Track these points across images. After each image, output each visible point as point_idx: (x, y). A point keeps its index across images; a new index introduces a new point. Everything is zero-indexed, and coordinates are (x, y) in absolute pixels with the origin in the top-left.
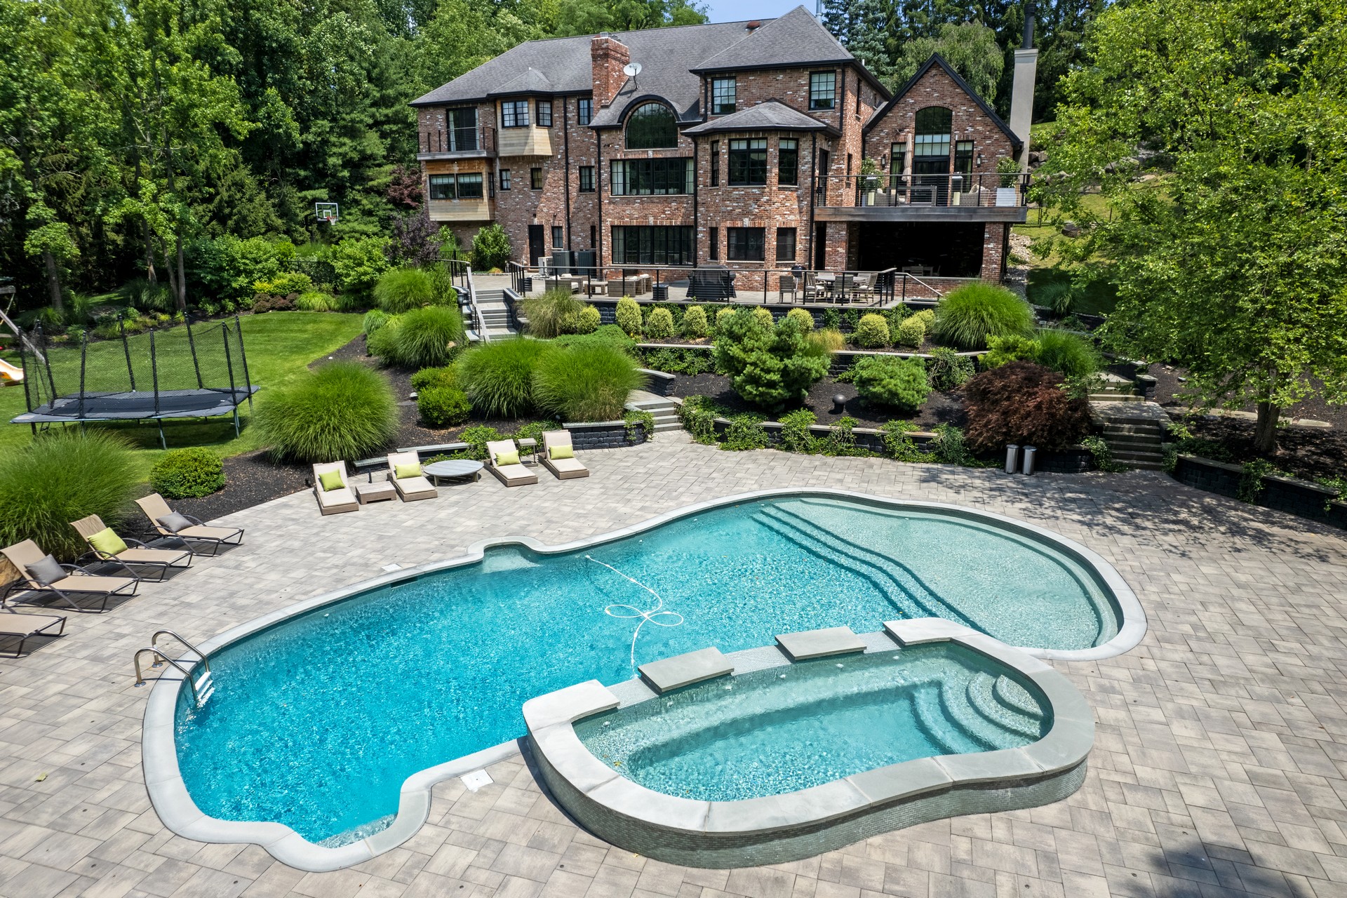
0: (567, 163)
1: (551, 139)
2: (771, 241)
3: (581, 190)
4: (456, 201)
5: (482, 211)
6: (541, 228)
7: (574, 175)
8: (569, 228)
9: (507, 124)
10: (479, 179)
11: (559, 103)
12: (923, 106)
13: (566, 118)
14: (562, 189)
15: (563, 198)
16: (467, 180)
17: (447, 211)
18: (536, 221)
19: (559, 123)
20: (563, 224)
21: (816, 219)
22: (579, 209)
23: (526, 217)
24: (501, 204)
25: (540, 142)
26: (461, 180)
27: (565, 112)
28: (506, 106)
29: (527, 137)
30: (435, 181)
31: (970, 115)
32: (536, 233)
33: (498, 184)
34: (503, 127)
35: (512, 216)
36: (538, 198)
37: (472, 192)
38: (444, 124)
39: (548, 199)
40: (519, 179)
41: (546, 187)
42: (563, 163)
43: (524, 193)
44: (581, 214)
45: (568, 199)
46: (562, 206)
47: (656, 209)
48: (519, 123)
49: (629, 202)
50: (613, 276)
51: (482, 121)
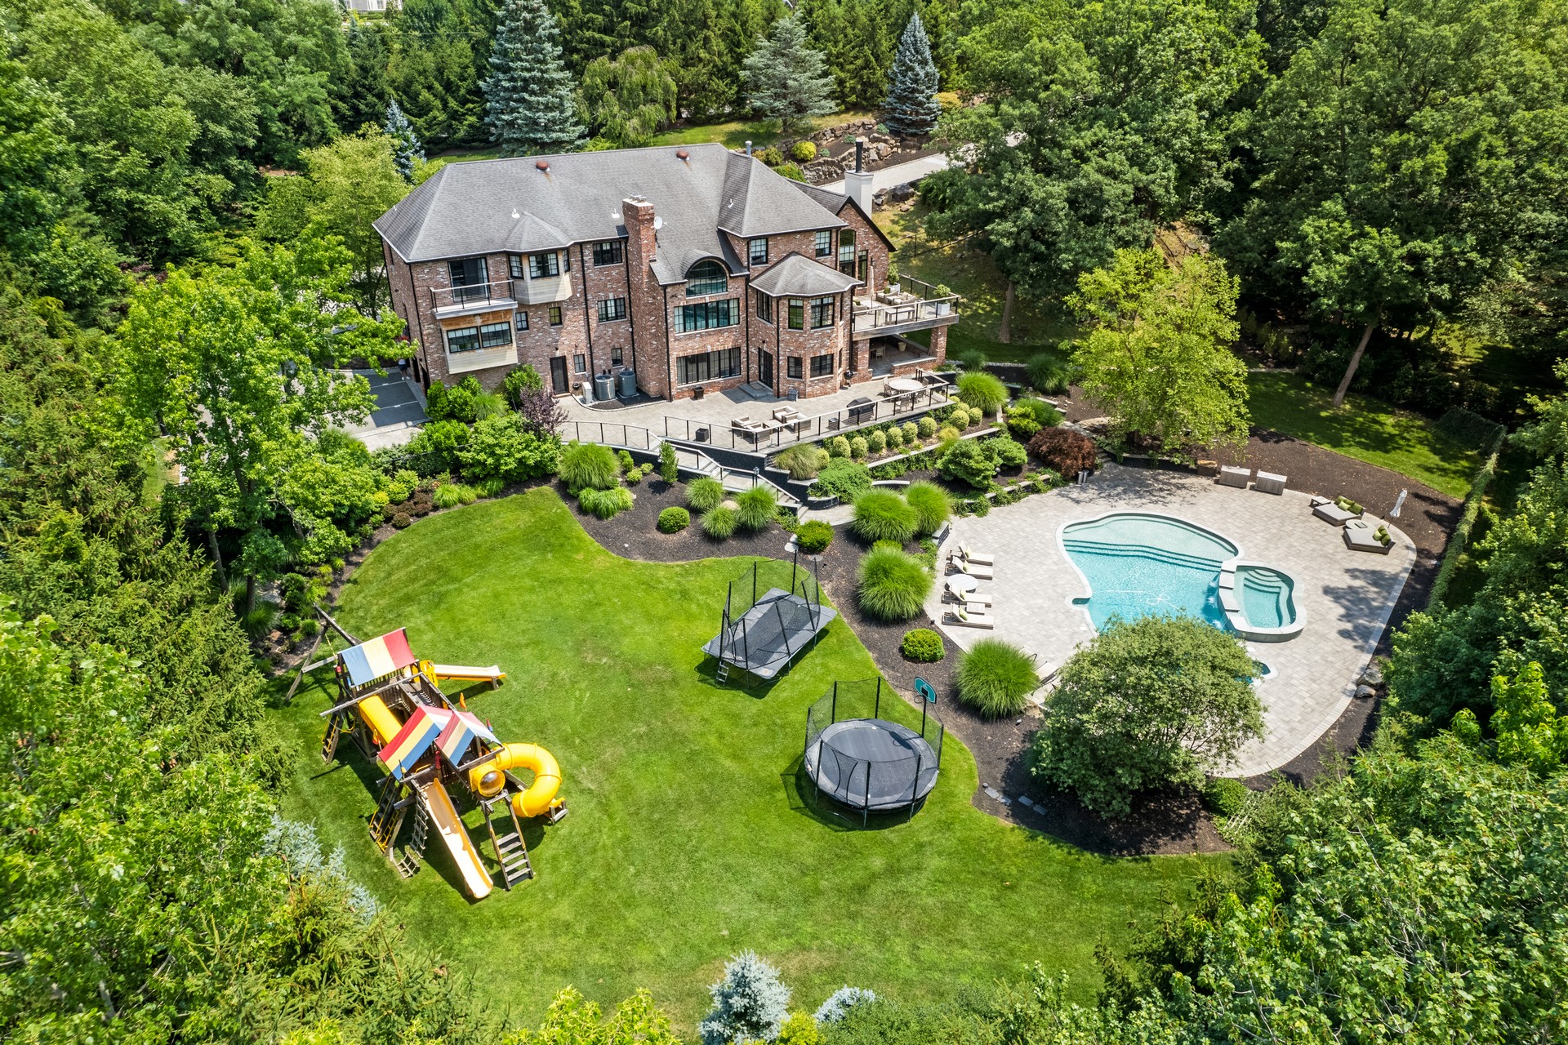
0: (586, 300)
1: (570, 281)
3: (600, 320)
4: (482, 352)
5: (510, 356)
6: (563, 359)
7: (596, 309)
8: (591, 354)
9: (534, 275)
10: (506, 327)
11: (574, 250)
13: (583, 261)
14: (582, 323)
15: (583, 330)
16: (491, 329)
17: (471, 363)
18: (558, 354)
19: (576, 266)
20: (585, 351)
21: (852, 340)
22: (600, 337)
23: (547, 353)
24: (519, 343)
26: (484, 330)
27: (583, 258)
28: (531, 260)
29: (558, 285)
30: (452, 335)
31: (866, 232)
32: (558, 364)
34: (532, 278)
35: (532, 353)
36: (559, 332)
38: (448, 277)
39: (569, 333)
40: (537, 319)
41: (566, 323)
42: (583, 300)
43: (544, 331)
44: (602, 341)
45: (589, 330)
46: (583, 336)
47: (712, 339)
48: (544, 271)
49: (690, 337)
50: (681, 395)
51: (495, 274)
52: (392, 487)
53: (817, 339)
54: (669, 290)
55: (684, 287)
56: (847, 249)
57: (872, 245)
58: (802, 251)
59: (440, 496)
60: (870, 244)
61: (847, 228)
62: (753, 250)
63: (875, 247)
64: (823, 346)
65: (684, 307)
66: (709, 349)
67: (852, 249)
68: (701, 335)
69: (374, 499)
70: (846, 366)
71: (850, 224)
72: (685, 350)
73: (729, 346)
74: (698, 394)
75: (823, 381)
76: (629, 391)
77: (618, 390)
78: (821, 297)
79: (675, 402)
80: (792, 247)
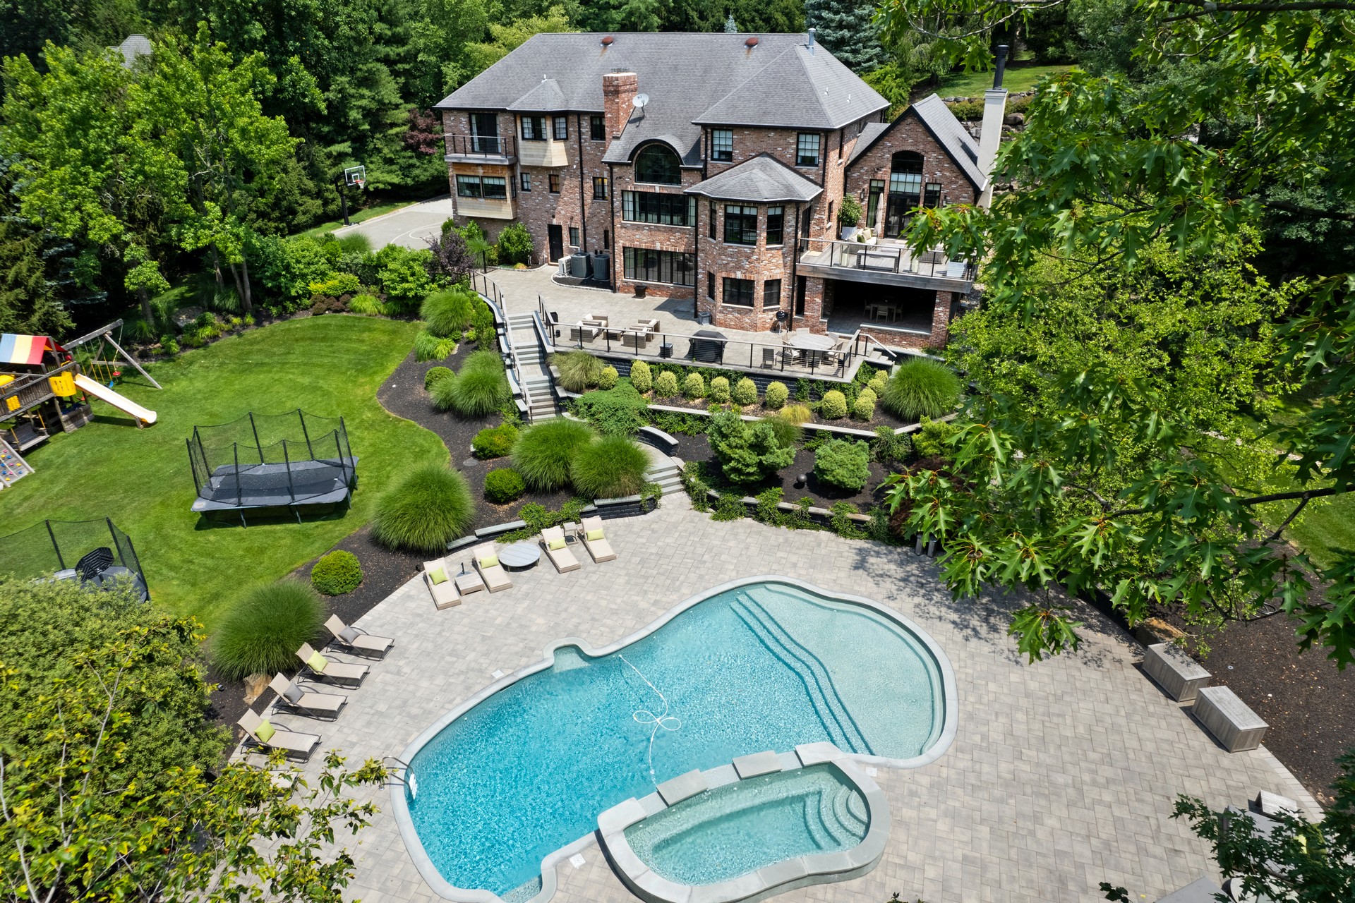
0: (582, 173)
1: (567, 150)
2: (760, 292)
3: (595, 197)
4: (482, 200)
5: (505, 211)
6: (559, 228)
7: (588, 185)
8: (585, 230)
9: (526, 136)
10: (502, 182)
11: (573, 119)
12: (899, 149)
13: (580, 132)
14: (578, 196)
15: (579, 203)
16: (491, 182)
17: (474, 208)
18: (555, 222)
19: (574, 137)
20: (579, 226)
21: (798, 273)
22: (593, 215)
23: (545, 218)
24: (522, 203)
25: (556, 154)
26: (486, 181)
27: (579, 127)
28: (525, 120)
29: (545, 150)
30: (461, 180)
31: (939, 161)
32: (555, 232)
33: (519, 186)
34: (523, 138)
35: (533, 215)
36: (556, 200)
37: (495, 192)
38: (467, 126)
39: (565, 203)
40: (539, 184)
41: (563, 192)
42: (578, 172)
43: (544, 196)
44: (595, 219)
45: (583, 205)
46: (578, 211)
47: (662, 236)
48: (538, 136)
49: (638, 228)
50: (625, 289)
51: (503, 128)
52: (330, 283)
53: (731, 256)
54: (616, 170)
55: (632, 170)
56: (910, 178)
57: (947, 178)
58: (777, 154)
59: (355, 302)
60: (944, 176)
61: (909, 148)
62: (716, 142)
63: (952, 182)
64: (739, 267)
65: (634, 193)
66: (658, 247)
67: (918, 178)
68: (650, 230)
69: (313, 286)
70: (783, 305)
71: (915, 144)
72: (633, 241)
73: (680, 249)
74: (640, 292)
75: (739, 311)
76: (598, 275)
77: (590, 270)
78: (743, 204)
79: (619, 295)
80: (763, 147)
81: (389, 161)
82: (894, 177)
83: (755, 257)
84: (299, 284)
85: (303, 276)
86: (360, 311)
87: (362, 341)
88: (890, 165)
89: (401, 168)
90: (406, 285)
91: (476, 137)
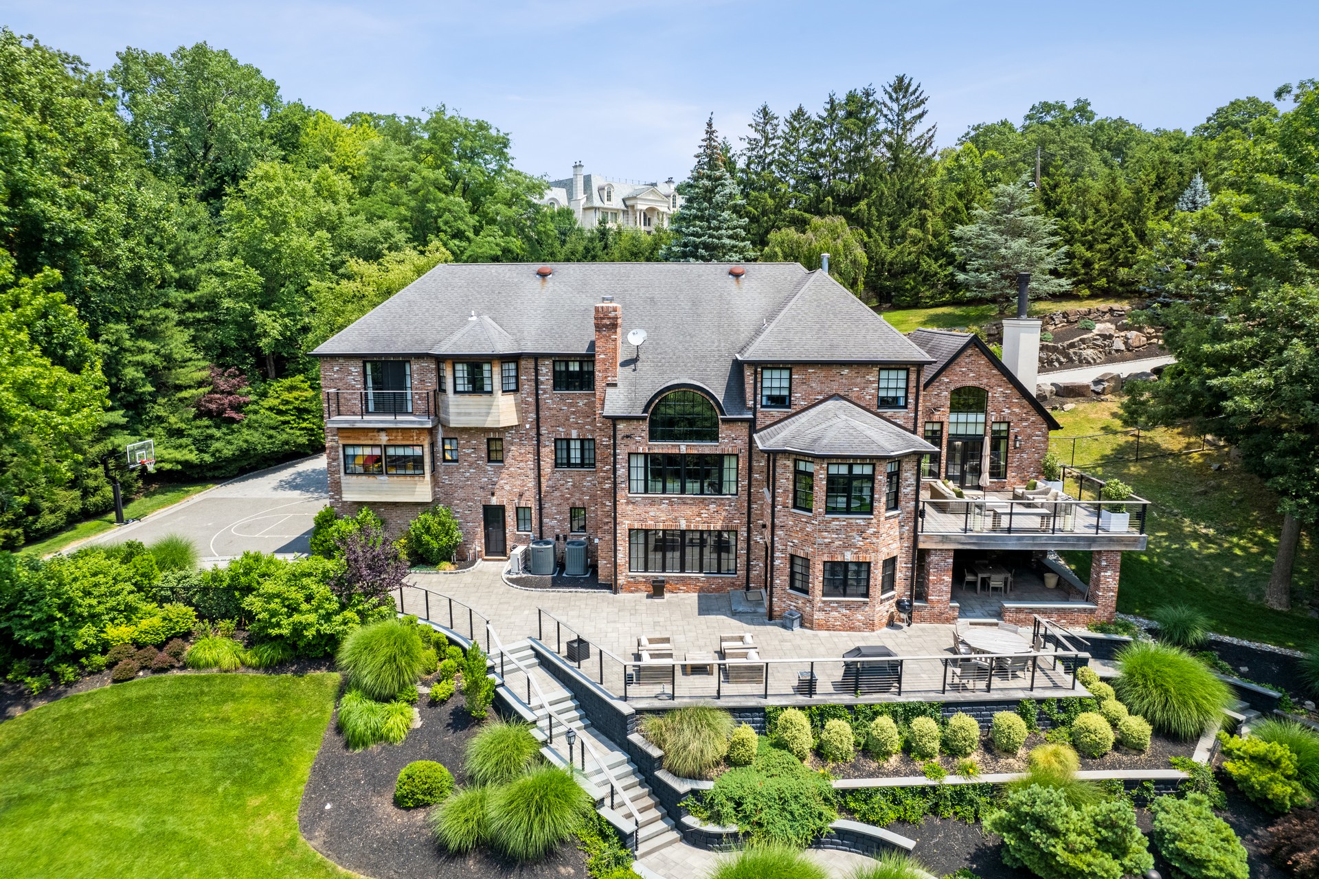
0: (538, 434)
1: (517, 405)
3: (558, 465)
4: (384, 478)
5: (421, 490)
6: (501, 509)
7: (548, 448)
8: (541, 509)
9: (460, 388)
10: (418, 451)
11: (527, 365)
12: (958, 385)
13: (537, 381)
14: (531, 464)
15: (532, 474)
16: (400, 452)
17: (370, 491)
18: (494, 501)
19: (527, 387)
20: (533, 504)
21: (921, 546)
22: (554, 488)
23: (480, 497)
24: (445, 479)
25: (504, 410)
26: (391, 451)
27: (537, 375)
28: (459, 367)
29: (490, 406)
30: (350, 451)
31: (1007, 396)
32: (494, 516)
33: (440, 455)
34: (456, 392)
35: (460, 493)
36: (498, 472)
37: (410, 465)
38: (359, 378)
39: (511, 475)
40: (473, 451)
41: (509, 461)
42: (533, 433)
43: (478, 467)
44: (557, 494)
45: (539, 476)
46: (531, 483)
47: (689, 511)
48: (477, 386)
49: (653, 502)
50: (632, 587)
51: (418, 381)
52: (145, 624)
53: (837, 531)
54: (621, 426)
55: (645, 426)
56: (972, 417)
57: (1017, 415)
58: (853, 396)
59: (197, 650)
60: (1013, 413)
61: (970, 383)
62: (766, 384)
63: (1022, 420)
64: (847, 546)
65: (646, 455)
66: (683, 525)
67: (981, 418)
68: (671, 503)
69: (112, 632)
70: (901, 589)
71: (978, 377)
72: (644, 520)
73: (718, 525)
74: (657, 589)
75: (848, 606)
76: (573, 569)
77: (560, 565)
78: (850, 460)
79: (622, 596)
80: (835, 387)
81: (179, 433)
82: (953, 417)
83: (871, 531)
84: (87, 633)
85: (94, 618)
86: (208, 665)
87: (226, 720)
88: (949, 403)
89: (196, 441)
90: (296, 617)
91: (370, 392)
